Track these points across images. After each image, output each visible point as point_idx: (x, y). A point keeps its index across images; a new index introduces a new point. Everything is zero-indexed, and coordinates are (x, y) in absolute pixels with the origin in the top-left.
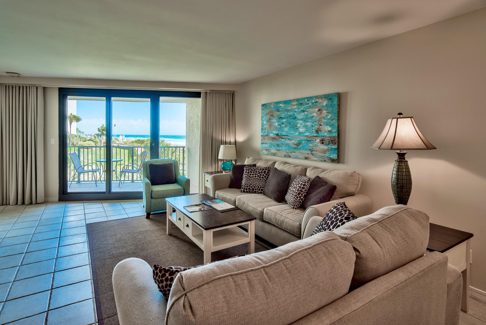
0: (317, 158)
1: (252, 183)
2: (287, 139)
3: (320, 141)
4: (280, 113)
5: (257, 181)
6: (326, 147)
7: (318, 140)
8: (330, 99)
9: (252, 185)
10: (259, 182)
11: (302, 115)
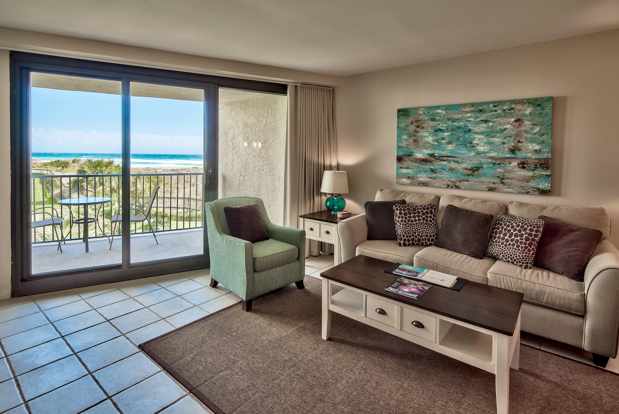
0: (512, 188)
1: (416, 231)
2: (452, 162)
3: (519, 164)
4: (436, 123)
5: (424, 227)
6: (531, 174)
7: (515, 164)
8: (539, 105)
9: (417, 233)
10: (426, 229)
11: (483, 127)
